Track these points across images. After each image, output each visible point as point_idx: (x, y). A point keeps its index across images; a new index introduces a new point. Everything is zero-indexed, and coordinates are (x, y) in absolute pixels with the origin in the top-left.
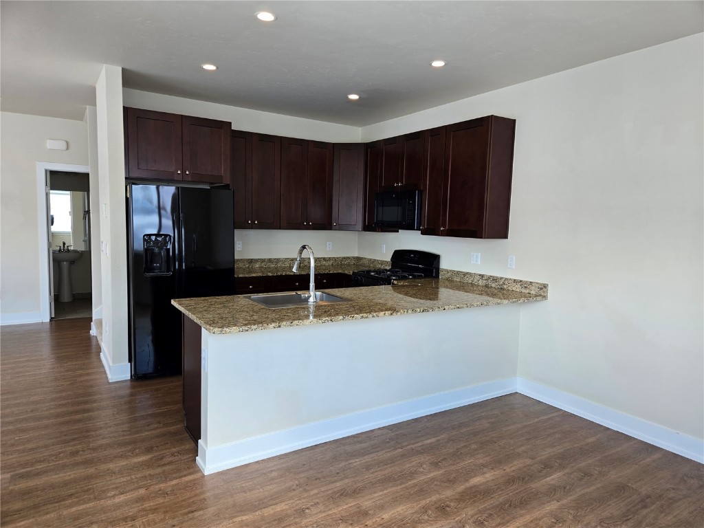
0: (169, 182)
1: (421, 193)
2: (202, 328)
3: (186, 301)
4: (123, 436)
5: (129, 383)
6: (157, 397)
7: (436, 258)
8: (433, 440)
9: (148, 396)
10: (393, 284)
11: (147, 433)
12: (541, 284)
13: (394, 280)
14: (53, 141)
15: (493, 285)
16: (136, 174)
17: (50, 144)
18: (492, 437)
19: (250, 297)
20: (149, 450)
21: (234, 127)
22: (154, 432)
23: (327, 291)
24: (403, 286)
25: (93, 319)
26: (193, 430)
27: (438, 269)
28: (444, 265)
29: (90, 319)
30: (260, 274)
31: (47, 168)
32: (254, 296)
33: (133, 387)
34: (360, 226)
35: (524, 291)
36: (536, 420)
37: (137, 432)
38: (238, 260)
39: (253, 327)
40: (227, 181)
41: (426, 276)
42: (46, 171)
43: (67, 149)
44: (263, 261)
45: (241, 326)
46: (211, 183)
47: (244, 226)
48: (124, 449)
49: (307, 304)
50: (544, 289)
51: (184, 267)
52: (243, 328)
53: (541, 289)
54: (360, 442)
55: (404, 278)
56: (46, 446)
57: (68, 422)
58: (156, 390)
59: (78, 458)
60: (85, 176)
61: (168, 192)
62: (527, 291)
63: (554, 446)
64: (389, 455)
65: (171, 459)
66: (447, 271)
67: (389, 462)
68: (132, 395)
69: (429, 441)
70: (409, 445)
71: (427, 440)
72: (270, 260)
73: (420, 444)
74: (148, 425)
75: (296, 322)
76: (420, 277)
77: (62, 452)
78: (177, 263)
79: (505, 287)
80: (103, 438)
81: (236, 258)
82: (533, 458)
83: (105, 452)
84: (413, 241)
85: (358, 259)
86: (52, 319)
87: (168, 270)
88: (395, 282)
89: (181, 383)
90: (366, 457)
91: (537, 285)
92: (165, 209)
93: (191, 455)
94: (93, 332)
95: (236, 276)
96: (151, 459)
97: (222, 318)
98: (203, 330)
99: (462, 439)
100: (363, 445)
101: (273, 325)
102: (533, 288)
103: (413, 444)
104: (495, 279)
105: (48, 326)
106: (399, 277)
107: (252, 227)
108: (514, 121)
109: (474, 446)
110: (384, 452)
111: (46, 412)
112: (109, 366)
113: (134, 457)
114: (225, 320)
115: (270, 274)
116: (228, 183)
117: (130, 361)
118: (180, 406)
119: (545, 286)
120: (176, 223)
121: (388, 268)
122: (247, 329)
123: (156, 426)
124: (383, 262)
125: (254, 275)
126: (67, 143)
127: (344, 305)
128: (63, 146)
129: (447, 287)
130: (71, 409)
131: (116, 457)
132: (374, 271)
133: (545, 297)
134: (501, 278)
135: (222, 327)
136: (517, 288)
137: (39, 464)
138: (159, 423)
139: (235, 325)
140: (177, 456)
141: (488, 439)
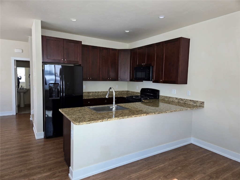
0: (58, 63)
1: (153, 67)
2: (71, 122)
3: (65, 109)
4: (40, 163)
5: (43, 140)
6: (54, 146)
7: (158, 91)
8: (163, 165)
9: (50, 145)
10: (142, 101)
11: (49, 162)
12: (202, 102)
13: (143, 100)
14: (17, 49)
15: (181, 102)
16: (46, 60)
17: (16, 51)
18: (186, 164)
19: (90, 107)
20: (50, 170)
21: (83, 43)
22: (52, 161)
23: (118, 104)
24: (147, 102)
25: (31, 114)
26: (67, 161)
27: (159, 96)
28: (161, 94)
29: (30, 114)
30: (92, 98)
31: (15, 59)
32: (91, 107)
33: (45, 141)
34: (129, 79)
35: (194, 104)
36: (202, 156)
37: (46, 162)
38: (84, 92)
39: (92, 122)
40: (80, 63)
41: (154, 98)
42: (15, 60)
43: (22, 52)
44: (93, 92)
45: (87, 122)
46: (74, 64)
47: (87, 80)
48: (40, 170)
49: (112, 111)
50: (203, 104)
51: (64, 95)
52: (88, 122)
53: (202, 104)
54: (134, 166)
55: (146, 99)
56: (9, 168)
57: (19, 157)
58: (54, 143)
59: (22, 174)
60: (29, 62)
61: (58, 67)
62: (196, 104)
63: (212, 168)
64: (146, 172)
65: (58, 174)
66: (162, 96)
67: (147, 176)
68: (44, 145)
69: (161, 166)
70: (153, 168)
71: (160, 165)
72: (96, 92)
73: (157, 167)
74: (50, 159)
75: (109, 119)
76: (152, 99)
77: (15, 171)
78: (61, 94)
79: (186, 102)
80: (32, 164)
81: (84, 91)
82: (204, 174)
83: (32, 171)
84: (149, 85)
85: (128, 91)
86: (16, 113)
87: (58, 97)
88: (143, 101)
89: (63, 140)
90: (137, 173)
91: (200, 102)
92: (57, 74)
93: (66, 172)
94: (31, 119)
95: (83, 98)
96: (51, 174)
97: (79, 118)
98: (72, 123)
99: (174, 165)
100: (135, 168)
101: (100, 121)
102: (198, 103)
103: (155, 167)
104: (182, 100)
105: (15, 117)
106: (144, 98)
107: (89, 80)
108: (189, 39)
109: (179, 168)
110: (144, 171)
111: (11, 153)
112: (36, 133)
113: (44, 173)
114: (80, 119)
115: (96, 98)
116: (81, 64)
117: (44, 131)
118: (62, 150)
119: (203, 103)
120: (61, 79)
121: (139, 95)
122: (89, 123)
123: (53, 159)
124: (137, 93)
125: (90, 98)
126: (22, 50)
127: (127, 111)
128: (21, 51)
129: (162, 102)
130: (21, 151)
131: (37, 173)
132: (134, 96)
133: (203, 107)
134: (185, 99)
135: (79, 122)
136: (192, 103)
137: (6, 176)
138: (54, 157)
139: (85, 121)
140: (61, 173)
141: (184, 164)
